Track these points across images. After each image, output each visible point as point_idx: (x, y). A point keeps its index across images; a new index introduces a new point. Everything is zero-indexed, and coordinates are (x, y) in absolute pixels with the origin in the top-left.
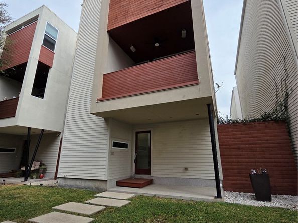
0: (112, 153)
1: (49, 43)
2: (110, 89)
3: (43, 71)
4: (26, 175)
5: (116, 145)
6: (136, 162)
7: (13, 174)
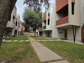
0: (59, 34)
1: (49, 15)
2: (58, 23)
3: (49, 20)
4: (49, 37)
5: (59, 33)
6: (65, 36)
7: (47, 37)
